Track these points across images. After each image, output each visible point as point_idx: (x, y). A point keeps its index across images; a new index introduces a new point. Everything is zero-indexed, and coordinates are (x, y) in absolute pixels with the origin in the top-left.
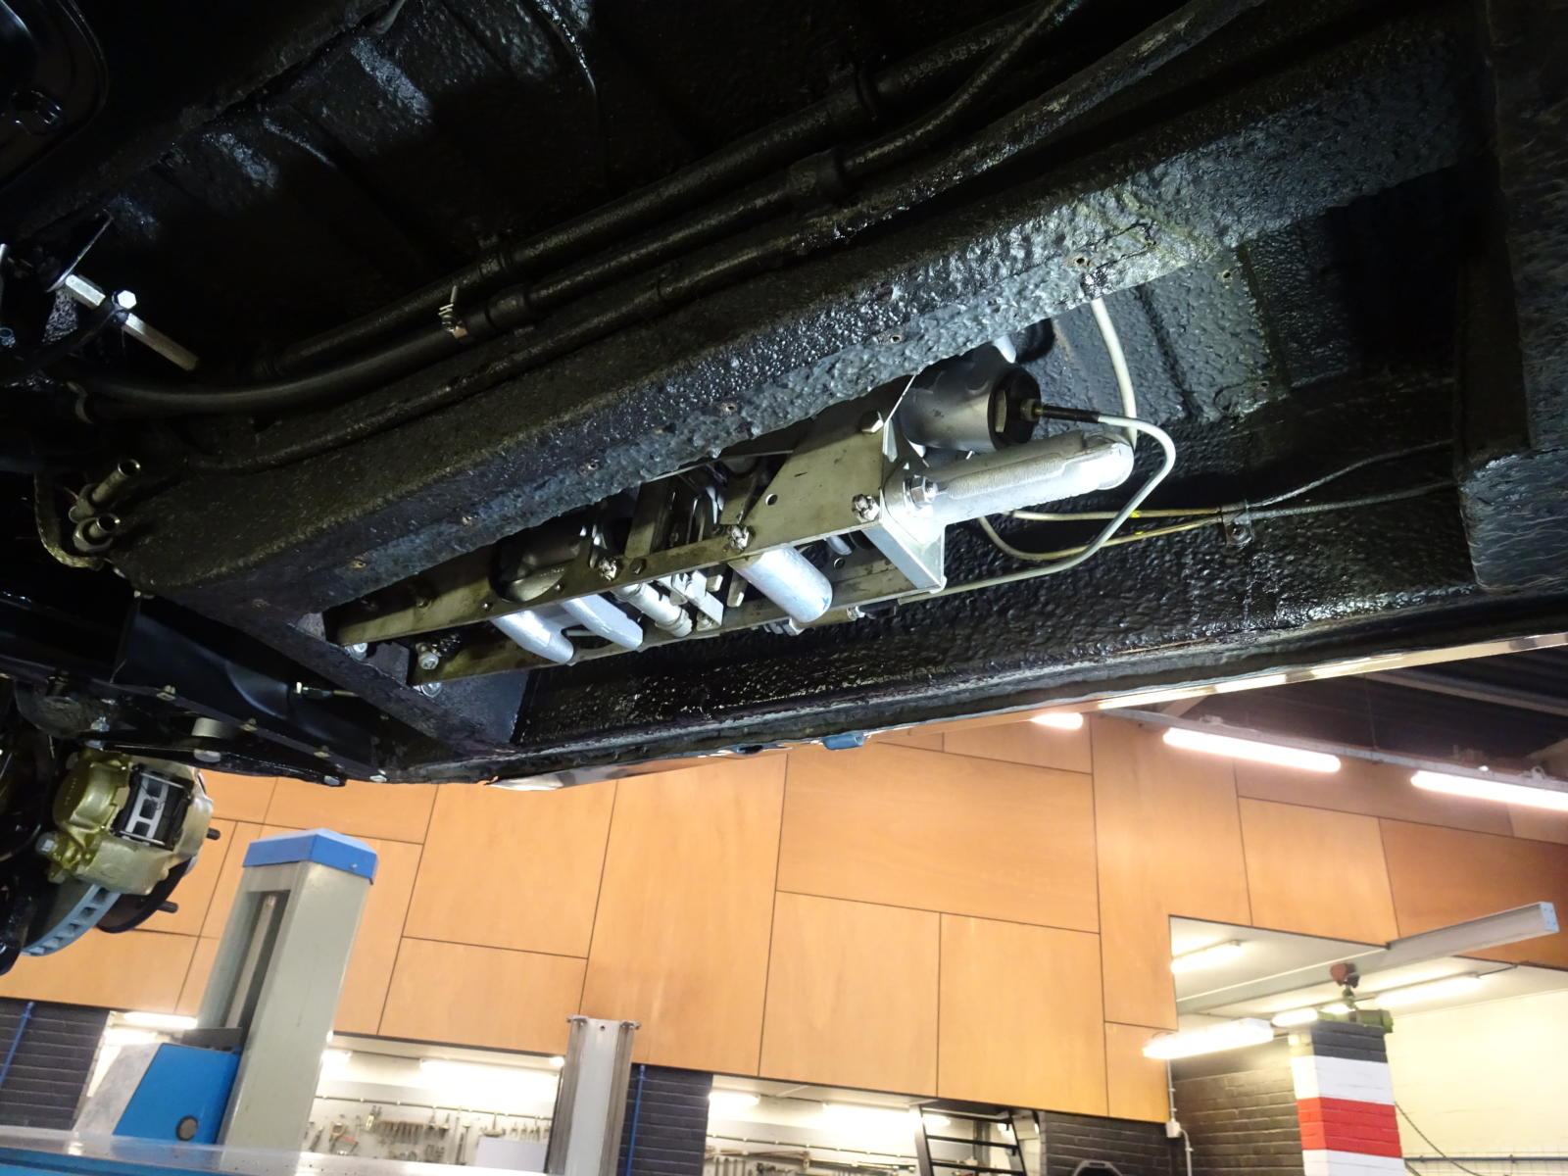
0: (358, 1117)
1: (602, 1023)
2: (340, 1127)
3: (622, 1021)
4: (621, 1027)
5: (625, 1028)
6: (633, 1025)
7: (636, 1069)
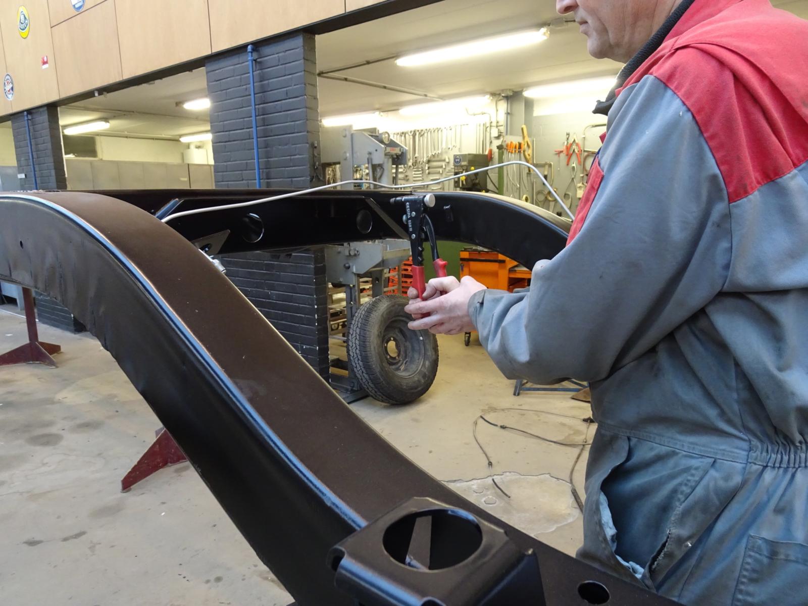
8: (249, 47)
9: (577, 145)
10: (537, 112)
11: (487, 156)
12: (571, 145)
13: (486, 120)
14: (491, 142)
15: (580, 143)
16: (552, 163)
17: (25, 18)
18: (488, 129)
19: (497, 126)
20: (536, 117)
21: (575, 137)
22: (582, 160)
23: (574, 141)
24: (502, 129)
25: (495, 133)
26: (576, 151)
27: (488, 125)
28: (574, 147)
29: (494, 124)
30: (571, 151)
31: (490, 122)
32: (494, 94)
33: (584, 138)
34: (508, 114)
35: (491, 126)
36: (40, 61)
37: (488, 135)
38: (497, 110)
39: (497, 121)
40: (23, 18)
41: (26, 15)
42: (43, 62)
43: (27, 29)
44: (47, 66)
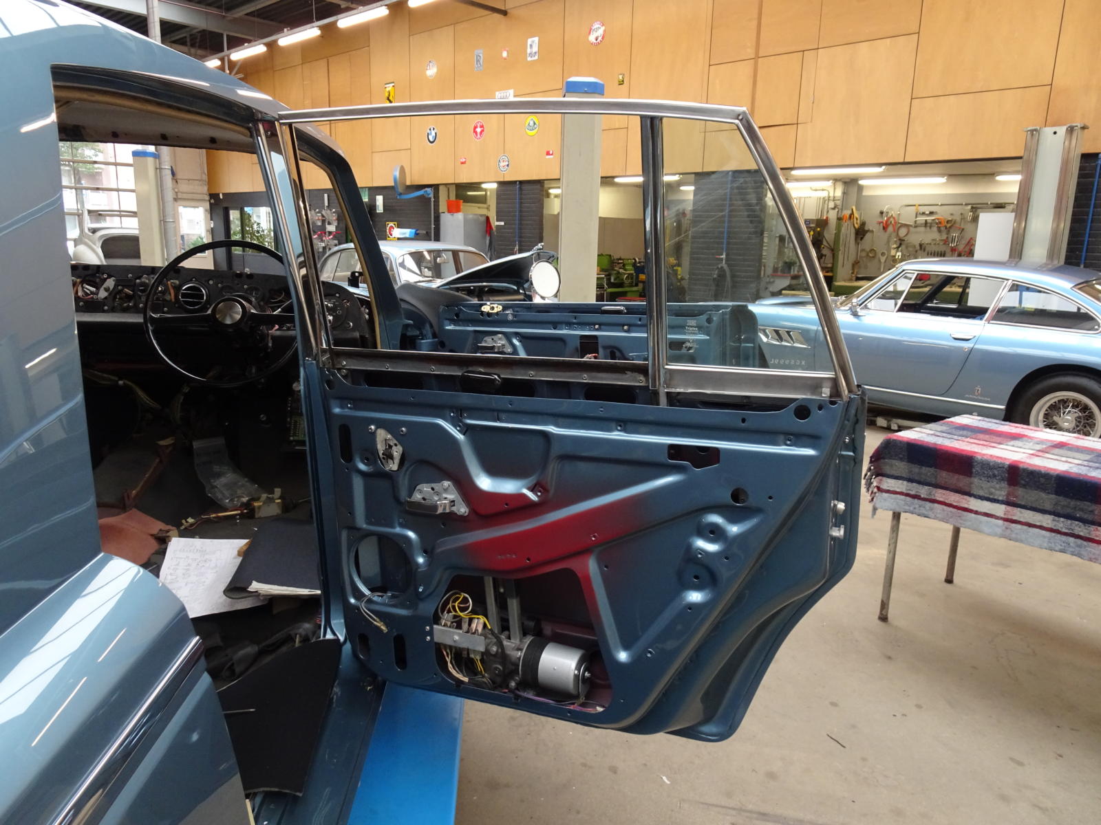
0: (961, 214)
1: (1055, 129)
2: (951, 221)
3: (1069, 125)
4: (1067, 129)
5: (1071, 130)
6: (1077, 126)
7: (1087, 158)
8: (730, 173)
9: (894, 218)
10: (865, 193)
11: (823, 220)
12: (890, 218)
13: (825, 194)
14: (828, 212)
15: (896, 218)
16: (874, 230)
17: (535, 124)
18: (827, 202)
19: (834, 200)
20: (865, 196)
22: (897, 227)
23: (892, 216)
24: (838, 203)
25: (831, 205)
26: (893, 222)
27: (827, 198)
28: (891, 219)
29: (832, 198)
30: (889, 222)
31: (829, 197)
32: (836, 180)
33: (899, 214)
34: (844, 193)
35: (829, 200)
36: (545, 153)
37: (826, 206)
38: (835, 189)
39: (834, 197)
40: (532, 123)
41: (537, 124)
42: (548, 153)
43: (536, 130)
44: (552, 157)
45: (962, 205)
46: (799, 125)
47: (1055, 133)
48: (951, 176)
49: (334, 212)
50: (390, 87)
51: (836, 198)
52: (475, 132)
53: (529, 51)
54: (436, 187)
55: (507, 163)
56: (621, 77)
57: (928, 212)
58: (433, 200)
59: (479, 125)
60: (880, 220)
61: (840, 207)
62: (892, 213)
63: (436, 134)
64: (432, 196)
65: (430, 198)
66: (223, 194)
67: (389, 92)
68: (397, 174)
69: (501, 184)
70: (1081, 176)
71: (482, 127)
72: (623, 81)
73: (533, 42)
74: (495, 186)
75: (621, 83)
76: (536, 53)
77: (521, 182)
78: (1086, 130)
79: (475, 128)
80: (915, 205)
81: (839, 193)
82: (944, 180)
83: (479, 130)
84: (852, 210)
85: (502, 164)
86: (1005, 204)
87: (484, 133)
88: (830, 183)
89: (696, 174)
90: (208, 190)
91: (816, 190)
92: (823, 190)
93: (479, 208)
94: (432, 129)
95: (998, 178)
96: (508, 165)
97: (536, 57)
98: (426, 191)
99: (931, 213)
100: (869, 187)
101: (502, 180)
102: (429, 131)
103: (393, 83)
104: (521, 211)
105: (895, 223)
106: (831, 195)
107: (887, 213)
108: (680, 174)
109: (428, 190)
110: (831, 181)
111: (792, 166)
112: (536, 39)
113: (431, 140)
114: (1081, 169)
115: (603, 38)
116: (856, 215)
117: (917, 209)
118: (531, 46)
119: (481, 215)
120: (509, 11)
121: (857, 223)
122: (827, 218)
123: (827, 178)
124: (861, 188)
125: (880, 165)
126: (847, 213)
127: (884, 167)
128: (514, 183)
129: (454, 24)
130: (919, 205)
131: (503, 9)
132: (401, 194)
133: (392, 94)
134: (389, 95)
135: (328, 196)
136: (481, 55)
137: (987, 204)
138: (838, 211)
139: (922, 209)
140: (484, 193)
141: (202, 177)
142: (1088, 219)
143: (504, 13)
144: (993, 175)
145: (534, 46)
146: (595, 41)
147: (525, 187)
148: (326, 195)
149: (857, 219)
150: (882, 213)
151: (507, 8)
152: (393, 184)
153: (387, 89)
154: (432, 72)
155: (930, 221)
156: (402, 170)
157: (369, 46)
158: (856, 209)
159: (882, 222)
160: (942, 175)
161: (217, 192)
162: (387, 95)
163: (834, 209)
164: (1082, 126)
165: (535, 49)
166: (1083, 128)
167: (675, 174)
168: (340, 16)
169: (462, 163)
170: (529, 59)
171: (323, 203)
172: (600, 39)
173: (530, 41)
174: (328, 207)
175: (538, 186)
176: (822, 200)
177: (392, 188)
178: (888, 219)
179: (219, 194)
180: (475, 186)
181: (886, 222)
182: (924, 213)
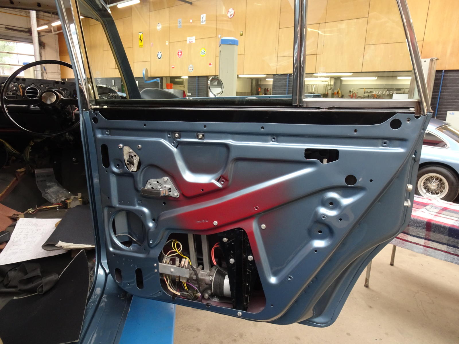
1: (425, 60)
3: (431, 58)
4: (430, 60)
5: (432, 60)
6: (434, 59)
7: (438, 72)
9: (355, 94)
10: (343, 83)
11: (326, 94)
13: (327, 83)
14: (328, 91)
15: (356, 93)
17: (204, 51)
18: (327, 86)
19: (330, 86)
20: (344, 84)
21: (355, 91)
23: (354, 93)
24: (332, 87)
25: (329, 88)
27: (327, 85)
28: (354, 94)
29: (329, 85)
30: (353, 96)
31: (328, 84)
32: (331, 77)
33: (357, 92)
34: (335, 83)
35: (328, 86)
36: (209, 64)
37: (327, 88)
38: (331, 81)
39: (330, 84)
40: (203, 51)
41: (205, 51)
42: (210, 64)
43: (205, 54)
44: (212, 66)
45: (383, 89)
46: (317, 55)
47: (425, 61)
48: (378, 76)
49: (117, 88)
50: (141, 34)
51: (331, 85)
52: (179, 55)
53: (201, 20)
54: (161, 78)
55: (192, 68)
56: (241, 32)
57: (369, 92)
58: (160, 83)
59: (180, 52)
60: (349, 94)
61: (333, 89)
62: (354, 92)
63: (161, 55)
64: (160, 81)
65: (159, 83)
66: (68, 79)
67: (141, 36)
68: (144, 72)
69: (190, 77)
70: (436, 79)
71: (181, 52)
72: (242, 34)
73: (203, 16)
74: (187, 77)
75: (242, 35)
76: (204, 21)
77: (198, 77)
78: (438, 60)
79: (178, 52)
80: (363, 89)
81: (332, 83)
82: (376, 78)
83: (180, 54)
84: (338, 90)
85: (190, 69)
86: (401, 89)
87: (182, 55)
88: (329, 79)
89: (274, 75)
90: (61, 77)
91: (323, 81)
92: (326, 81)
93: (180, 87)
94: (159, 53)
95: (398, 78)
96: (193, 69)
97: (205, 23)
98: (157, 80)
99: (371, 92)
100: (345, 81)
101: (190, 75)
102: (158, 54)
103: (142, 32)
104: (198, 89)
105: (356, 96)
106: (329, 83)
107: (353, 91)
108: (266, 74)
109: (158, 79)
110: (329, 78)
111: (314, 72)
112: (205, 15)
113: (159, 57)
114: (436, 76)
115: (234, 15)
116: (340, 92)
117: (365, 90)
118: (203, 18)
119: (181, 90)
120: (193, 2)
121: (340, 96)
122: (328, 93)
123: (328, 77)
124: (341, 81)
125: (351, 73)
126: (336, 91)
127: (352, 73)
128: (195, 77)
129: (169, 7)
130: (366, 89)
131: (190, 1)
132: (146, 81)
133: (142, 37)
134: (141, 38)
135: (114, 81)
136: (181, 21)
137: (394, 89)
138: (332, 91)
139: (367, 90)
140: (182, 80)
141: (58, 71)
142: (438, 98)
143: (191, 3)
144: (396, 77)
145: (204, 18)
146: (230, 17)
147: (200, 79)
148: (113, 80)
149: (340, 94)
150: (350, 91)
151: (192, 1)
152: (142, 76)
153: (140, 35)
154: (159, 27)
155: (370, 95)
156: (147, 70)
157: (132, 16)
158: (340, 90)
159: (351, 95)
160: (375, 76)
161: (65, 78)
162: (140, 37)
163: (330, 89)
164: (436, 59)
165: (204, 19)
166: (437, 60)
167: (264, 74)
168: (118, 3)
169: (173, 68)
170: (202, 23)
171: (112, 84)
172: (232, 16)
173: (202, 16)
174: (114, 85)
175: (206, 78)
176: (325, 85)
177: (142, 78)
178: (353, 94)
179: (65, 79)
180: (179, 78)
181: (352, 95)
182: (367, 92)
